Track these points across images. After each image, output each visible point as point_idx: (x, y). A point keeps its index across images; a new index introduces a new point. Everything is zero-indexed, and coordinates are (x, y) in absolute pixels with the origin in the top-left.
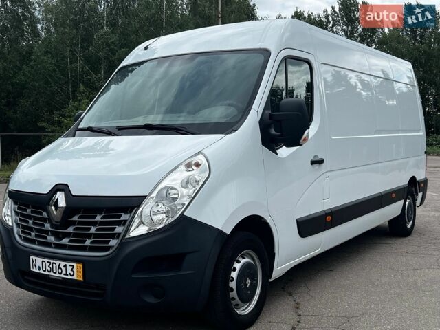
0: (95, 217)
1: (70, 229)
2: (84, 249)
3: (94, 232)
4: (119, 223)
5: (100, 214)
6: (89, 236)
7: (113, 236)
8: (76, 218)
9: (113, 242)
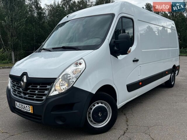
0: (37, 86)
1: (28, 91)
2: (33, 100)
3: (37, 93)
4: (46, 90)
5: (39, 85)
6: (35, 94)
7: (44, 95)
8: (30, 87)
9: (44, 98)
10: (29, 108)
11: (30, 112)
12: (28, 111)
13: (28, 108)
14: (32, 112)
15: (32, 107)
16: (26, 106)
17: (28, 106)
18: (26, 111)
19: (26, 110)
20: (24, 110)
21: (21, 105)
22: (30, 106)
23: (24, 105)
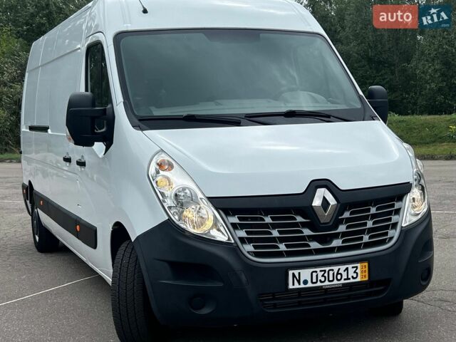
1: (342, 228)
3: (372, 226)
8: (347, 215)
9: (391, 233)
10: (355, 272)
11: (358, 279)
12: (352, 280)
13: (351, 271)
14: (367, 279)
15: (366, 264)
16: (343, 268)
17: (350, 266)
18: (343, 284)
19: (342, 281)
20: (335, 282)
21: (320, 274)
22: (359, 265)
23: (336, 268)
